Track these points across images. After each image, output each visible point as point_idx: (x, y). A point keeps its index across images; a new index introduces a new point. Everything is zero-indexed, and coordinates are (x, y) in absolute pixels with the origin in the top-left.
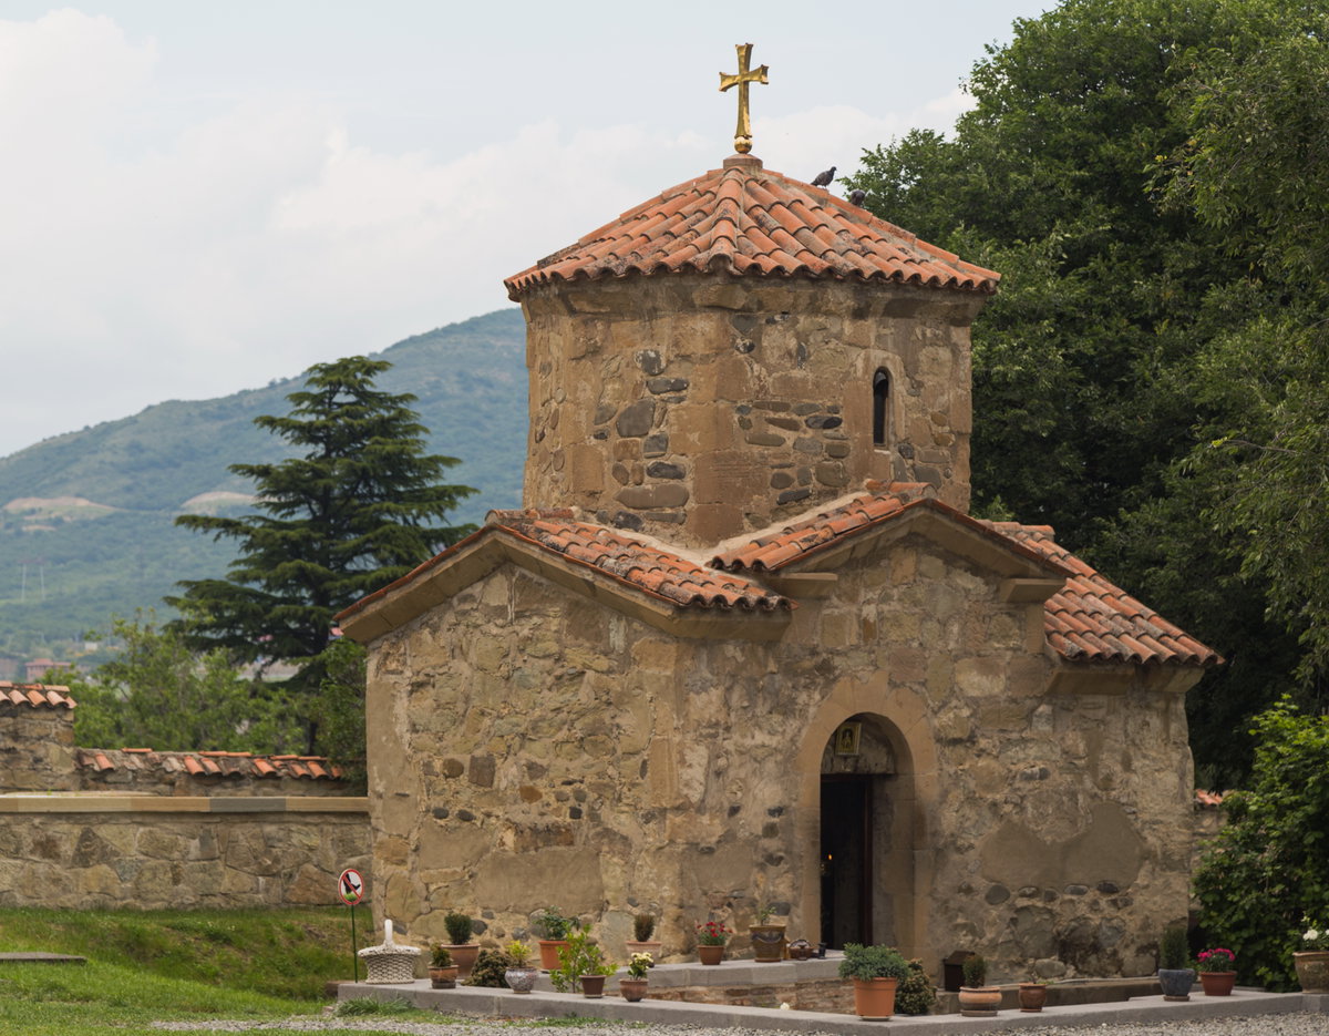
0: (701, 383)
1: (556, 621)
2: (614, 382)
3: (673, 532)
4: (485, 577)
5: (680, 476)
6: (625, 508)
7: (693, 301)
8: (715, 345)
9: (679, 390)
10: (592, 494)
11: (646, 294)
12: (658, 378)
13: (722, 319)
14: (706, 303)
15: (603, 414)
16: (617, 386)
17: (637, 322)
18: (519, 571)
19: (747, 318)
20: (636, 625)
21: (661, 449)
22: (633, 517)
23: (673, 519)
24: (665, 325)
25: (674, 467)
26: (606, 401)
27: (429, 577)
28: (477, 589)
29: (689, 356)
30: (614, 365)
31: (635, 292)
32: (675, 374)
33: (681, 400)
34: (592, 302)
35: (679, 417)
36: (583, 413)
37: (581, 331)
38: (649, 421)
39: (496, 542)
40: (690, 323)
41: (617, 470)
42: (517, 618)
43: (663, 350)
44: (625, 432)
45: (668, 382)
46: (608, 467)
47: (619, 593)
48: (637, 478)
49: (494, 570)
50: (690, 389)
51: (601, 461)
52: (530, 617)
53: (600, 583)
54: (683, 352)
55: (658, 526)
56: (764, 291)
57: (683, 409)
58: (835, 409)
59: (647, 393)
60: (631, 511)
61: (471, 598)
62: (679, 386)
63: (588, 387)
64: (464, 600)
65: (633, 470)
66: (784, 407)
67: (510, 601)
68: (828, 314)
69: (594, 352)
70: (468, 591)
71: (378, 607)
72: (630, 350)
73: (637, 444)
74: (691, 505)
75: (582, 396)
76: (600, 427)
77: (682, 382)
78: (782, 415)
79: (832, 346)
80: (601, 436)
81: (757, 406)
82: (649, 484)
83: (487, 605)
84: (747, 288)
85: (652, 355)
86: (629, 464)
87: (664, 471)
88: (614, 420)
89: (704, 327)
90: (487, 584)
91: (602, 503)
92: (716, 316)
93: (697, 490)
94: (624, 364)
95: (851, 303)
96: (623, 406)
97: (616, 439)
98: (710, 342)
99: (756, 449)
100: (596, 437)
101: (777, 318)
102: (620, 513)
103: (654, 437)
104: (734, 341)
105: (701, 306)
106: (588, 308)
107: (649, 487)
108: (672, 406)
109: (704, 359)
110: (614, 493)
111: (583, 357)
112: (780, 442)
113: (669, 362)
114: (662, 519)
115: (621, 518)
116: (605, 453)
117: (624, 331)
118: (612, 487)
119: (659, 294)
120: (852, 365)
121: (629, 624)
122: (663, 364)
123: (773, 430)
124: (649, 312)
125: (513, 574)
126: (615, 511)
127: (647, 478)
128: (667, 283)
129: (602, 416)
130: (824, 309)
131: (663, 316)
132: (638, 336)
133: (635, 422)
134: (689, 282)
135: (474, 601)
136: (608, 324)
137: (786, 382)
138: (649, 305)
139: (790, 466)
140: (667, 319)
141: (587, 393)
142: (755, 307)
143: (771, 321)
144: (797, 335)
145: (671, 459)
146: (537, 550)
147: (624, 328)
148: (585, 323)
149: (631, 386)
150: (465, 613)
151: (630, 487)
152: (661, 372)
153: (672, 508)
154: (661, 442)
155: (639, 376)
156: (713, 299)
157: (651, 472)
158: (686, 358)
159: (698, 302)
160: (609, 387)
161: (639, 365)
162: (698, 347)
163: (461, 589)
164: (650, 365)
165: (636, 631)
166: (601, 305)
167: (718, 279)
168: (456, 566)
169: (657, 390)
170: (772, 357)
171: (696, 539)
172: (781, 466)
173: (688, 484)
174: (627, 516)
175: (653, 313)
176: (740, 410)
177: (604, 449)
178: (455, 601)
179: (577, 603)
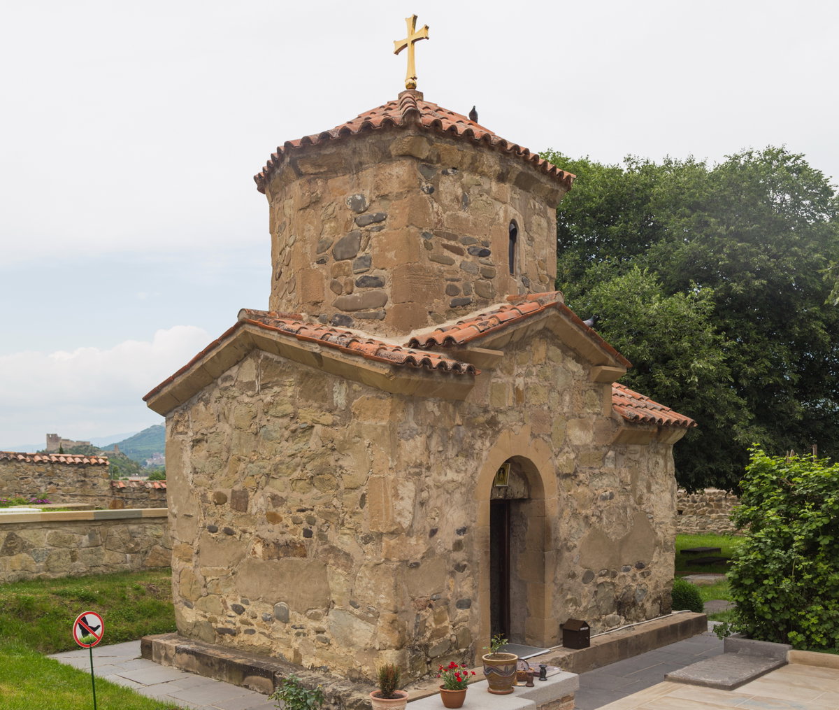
0: (396, 214)
1: (291, 389)
2: (331, 222)
3: (376, 326)
4: (239, 362)
5: (381, 285)
6: (340, 312)
7: (390, 152)
8: (407, 185)
9: (379, 222)
10: (316, 303)
11: (354, 152)
12: (364, 215)
13: (412, 165)
14: (400, 152)
15: (323, 246)
16: (332, 225)
17: (347, 176)
18: (263, 354)
19: (429, 168)
20: (356, 386)
21: (366, 266)
22: (346, 317)
23: (376, 316)
24: (368, 175)
25: (376, 278)
26: (325, 236)
27: (201, 364)
28: (234, 371)
29: (387, 195)
30: (330, 210)
31: (346, 151)
32: (376, 210)
33: (381, 228)
34: (314, 165)
35: (379, 242)
36: (309, 246)
37: (306, 188)
38: (357, 247)
39: (246, 333)
40: (388, 170)
41: (333, 285)
42: (262, 389)
43: (367, 193)
44: (339, 257)
45: (371, 216)
46: (327, 283)
47: (342, 360)
48: (349, 289)
49: (245, 355)
50: (388, 220)
51: (322, 279)
52: (272, 387)
53: (326, 353)
54: (382, 192)
55: (364, 322)
56: (443, 145)
57: (383, 235)
58: (486, 244)
59: (355, 226)
60: (344, 313)
61: (230, 378)
62: (379, 219)
63: (312, 228)
64: (225, 380)
65: (346, 284)
66: (454, 238)
67: (257, 377)
68: (482, 174)
69: (315, 202)
70: (228, 373)
71: (169, 389)
72: (342, 197)
73: (348, 265)
74: (390, 305)
75: (307, 234)
76: (321, 255)
77: (382, 215)
78: (452, 243)
79: (484, 198)
80: (322, 261)
81: (436, 234)
82: (357, 292)
83: (241, 382)
84: (431, 142)
85: (359, 198)
86: (342, 280)
87: (368, 282)
88: (331, 249)
89: (399, 171)
90: (241, 366)
91: (323, 309)
92: (408, 162)
93: (393, 294)
94: (337, 208)
95: (497, 168)
96: (337, 240)
97: (332, 263)
98: (404, 183)
99: (436, 266)
100: (318, 263)
101: (450, 171)
102: (336, 315)
103: (361, 258)
104: (420, 184)
105: (396, 156)
106: (311, 170)
107: (358, 294)
108: (373, 234)
109: (399, 196)
110: (332, 301)
111: (308, 207)
112: (451, 262)
113: (372, 201)
114: (367, 317)
115: (337, 318)
116: (324, 274)
117: (337, 184)
118: (330, 297)
119: (364, 151)
120: (497, 214)
121: (350, 386)
122: (367, 204)
123: (447, 253)
124: (356, 166)
125: (259, 357)
126: (332, 315)
127: (356, 289)
128: (370, 140)
129: (322, 247)
130: (480, 169)
131: (367, 168)
132: (348, 187)
133: (345, 250)
134: (387, 137)
135: (233, 379)
136: (326, 180)
137: (455, 219)
138: (356, 160)
139: (458, 280)
140: (371, 170)
141: (311, 232)
142: (435, 159)
143: (445, 173)
144: (463, 186)
145: (374, 272)
146: (276, 334)
147: (337, 182)
148: (309, 182)
149: (343, 223)
150: (226, 389)
151: (344, 296)
152: (366, 210)
153: (375, 308)
154: (367, 261)
155: (349, 214)
156: (406, 149)
157: (358, 285)
158: (384, 197)
159: (394, 153)
160: (327, 226)
161: (349, 207)
162: (393, 187)
163: (223, 372)
164: (358, 206)
165: (355, 391)
166: (320, 166)
167: (410, 132)
168: (219, 354)
169: (363, 223)
170: (446, 199)
171: (393, 330)
172: (452, 280)
173: (387, 290)
174: (341, 317)
175: (360, 167)
176: (424, 235)
177: (323, 271)
178: (219, 381)
179: (307, 374)
